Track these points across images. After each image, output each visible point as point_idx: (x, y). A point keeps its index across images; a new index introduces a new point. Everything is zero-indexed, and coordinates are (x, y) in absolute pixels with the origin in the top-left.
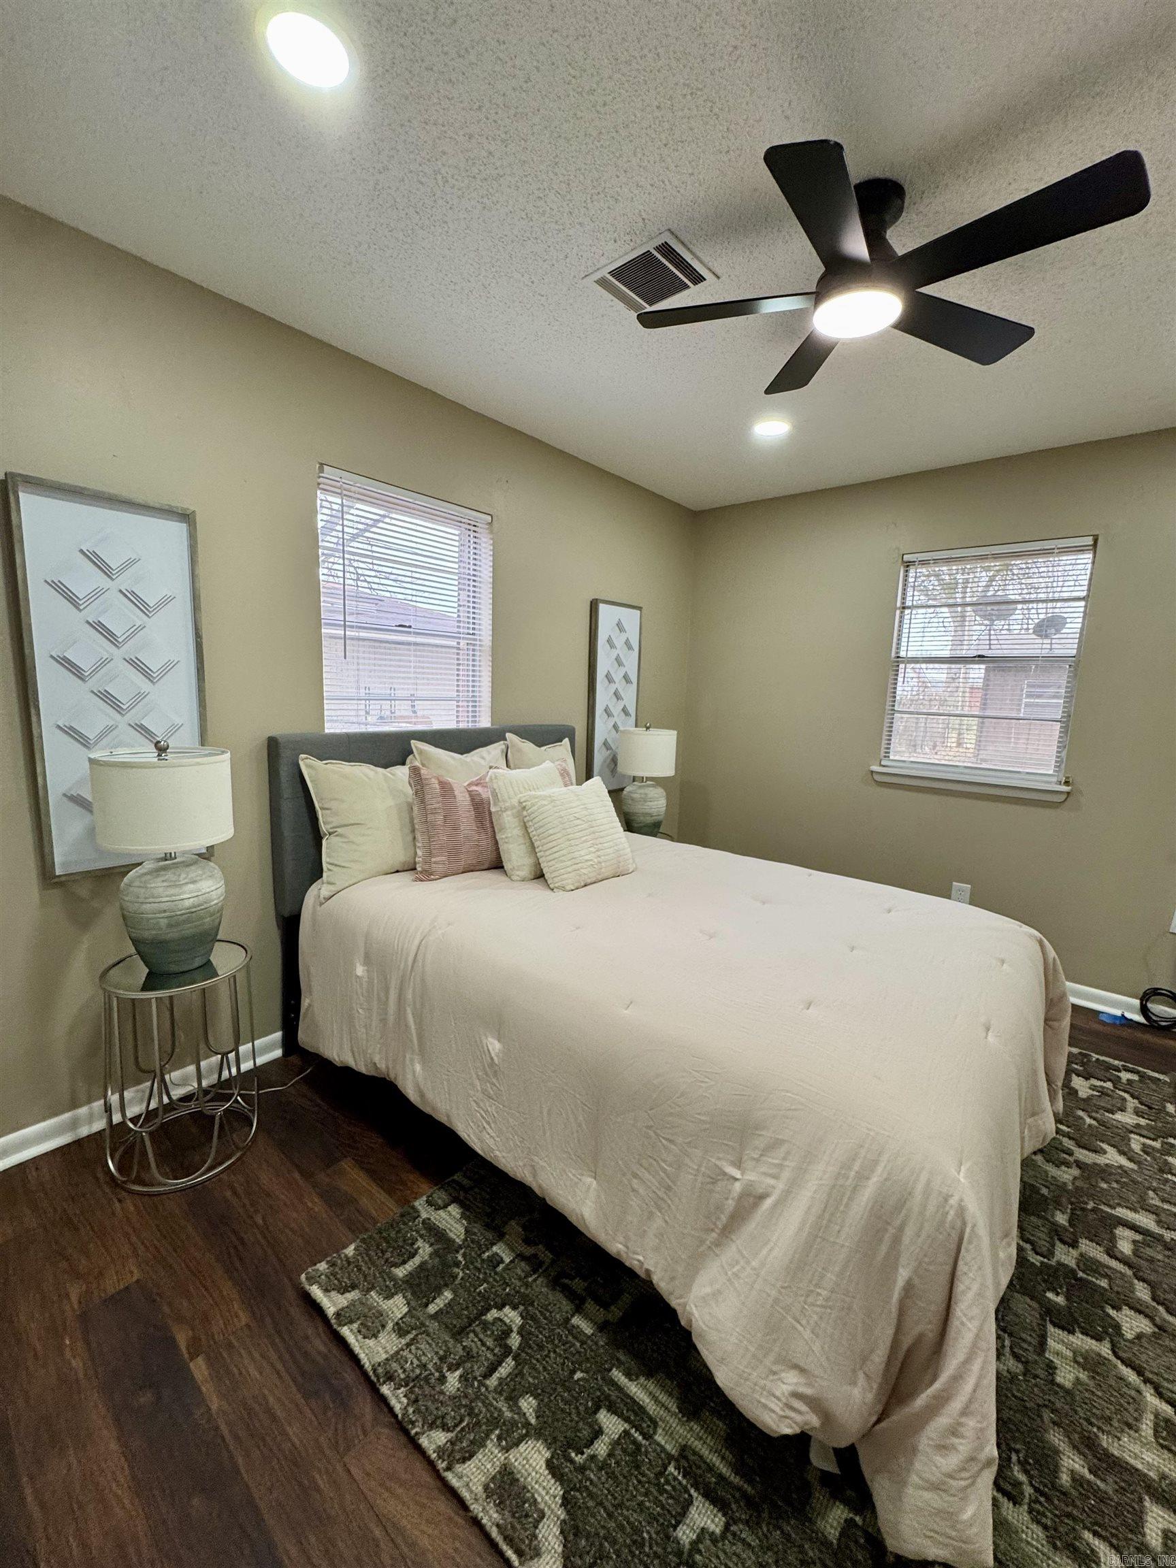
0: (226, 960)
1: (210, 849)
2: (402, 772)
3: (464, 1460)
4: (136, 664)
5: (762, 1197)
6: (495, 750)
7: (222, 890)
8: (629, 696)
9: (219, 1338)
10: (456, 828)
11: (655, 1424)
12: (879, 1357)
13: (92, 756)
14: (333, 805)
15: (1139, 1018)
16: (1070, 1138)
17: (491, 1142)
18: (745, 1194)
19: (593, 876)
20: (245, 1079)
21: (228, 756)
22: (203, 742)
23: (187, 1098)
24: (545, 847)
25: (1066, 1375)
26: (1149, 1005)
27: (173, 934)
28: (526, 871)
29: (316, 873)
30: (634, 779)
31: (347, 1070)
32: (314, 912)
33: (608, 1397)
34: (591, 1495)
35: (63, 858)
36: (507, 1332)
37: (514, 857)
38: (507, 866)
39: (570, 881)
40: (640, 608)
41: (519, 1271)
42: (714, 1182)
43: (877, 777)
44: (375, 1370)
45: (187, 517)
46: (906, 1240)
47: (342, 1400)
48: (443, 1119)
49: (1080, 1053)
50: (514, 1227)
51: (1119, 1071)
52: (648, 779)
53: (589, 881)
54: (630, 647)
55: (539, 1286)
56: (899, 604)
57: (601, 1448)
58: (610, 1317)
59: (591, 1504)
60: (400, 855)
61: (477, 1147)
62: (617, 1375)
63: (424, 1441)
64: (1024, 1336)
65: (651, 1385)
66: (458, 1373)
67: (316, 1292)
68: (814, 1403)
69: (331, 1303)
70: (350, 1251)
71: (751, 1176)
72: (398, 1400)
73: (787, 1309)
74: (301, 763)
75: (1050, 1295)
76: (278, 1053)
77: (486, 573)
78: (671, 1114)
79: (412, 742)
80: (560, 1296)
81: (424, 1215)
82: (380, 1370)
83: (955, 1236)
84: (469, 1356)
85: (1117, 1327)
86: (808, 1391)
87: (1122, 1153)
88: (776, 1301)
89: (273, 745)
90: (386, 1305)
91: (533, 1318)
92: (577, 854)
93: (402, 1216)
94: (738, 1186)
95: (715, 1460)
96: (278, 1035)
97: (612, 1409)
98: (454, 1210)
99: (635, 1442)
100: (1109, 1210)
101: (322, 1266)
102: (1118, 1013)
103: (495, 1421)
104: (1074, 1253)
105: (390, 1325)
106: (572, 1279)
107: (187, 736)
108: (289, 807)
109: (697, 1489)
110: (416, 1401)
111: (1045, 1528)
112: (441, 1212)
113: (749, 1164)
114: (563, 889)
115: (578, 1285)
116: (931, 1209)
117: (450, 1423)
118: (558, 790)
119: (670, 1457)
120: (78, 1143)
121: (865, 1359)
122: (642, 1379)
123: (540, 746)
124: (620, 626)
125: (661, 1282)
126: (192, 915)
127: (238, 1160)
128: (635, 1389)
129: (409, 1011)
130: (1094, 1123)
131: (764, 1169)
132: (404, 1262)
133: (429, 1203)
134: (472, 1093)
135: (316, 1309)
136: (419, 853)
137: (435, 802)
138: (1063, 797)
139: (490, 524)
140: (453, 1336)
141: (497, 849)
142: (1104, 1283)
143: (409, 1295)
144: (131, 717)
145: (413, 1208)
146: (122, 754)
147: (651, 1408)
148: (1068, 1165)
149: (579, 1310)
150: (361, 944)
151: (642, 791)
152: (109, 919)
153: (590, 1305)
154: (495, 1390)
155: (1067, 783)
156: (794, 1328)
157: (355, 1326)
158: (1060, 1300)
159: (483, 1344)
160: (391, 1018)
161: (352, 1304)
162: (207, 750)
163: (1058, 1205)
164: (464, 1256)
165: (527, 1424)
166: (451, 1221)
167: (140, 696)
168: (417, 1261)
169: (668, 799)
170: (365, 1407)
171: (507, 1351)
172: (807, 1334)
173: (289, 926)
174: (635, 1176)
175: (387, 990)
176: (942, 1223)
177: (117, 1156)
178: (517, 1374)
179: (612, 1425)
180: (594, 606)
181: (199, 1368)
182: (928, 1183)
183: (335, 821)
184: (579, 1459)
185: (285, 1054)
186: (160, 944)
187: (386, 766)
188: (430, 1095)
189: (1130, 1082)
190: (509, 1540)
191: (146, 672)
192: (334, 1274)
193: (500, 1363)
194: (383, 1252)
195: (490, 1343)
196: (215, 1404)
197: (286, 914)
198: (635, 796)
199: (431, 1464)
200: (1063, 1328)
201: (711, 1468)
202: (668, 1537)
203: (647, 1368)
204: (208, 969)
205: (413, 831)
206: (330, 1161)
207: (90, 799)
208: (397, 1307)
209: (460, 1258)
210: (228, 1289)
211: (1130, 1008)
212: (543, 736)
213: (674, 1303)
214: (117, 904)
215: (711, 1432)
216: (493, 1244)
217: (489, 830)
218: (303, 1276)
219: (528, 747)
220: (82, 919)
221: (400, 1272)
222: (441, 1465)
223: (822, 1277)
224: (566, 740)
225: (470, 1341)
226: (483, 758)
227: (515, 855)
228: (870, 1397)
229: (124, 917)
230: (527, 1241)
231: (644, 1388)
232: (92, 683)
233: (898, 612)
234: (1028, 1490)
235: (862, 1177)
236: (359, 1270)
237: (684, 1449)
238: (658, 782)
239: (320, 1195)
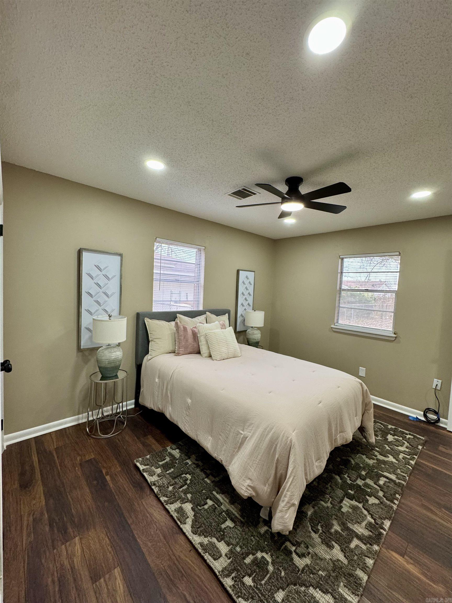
0: (121, 375)
1: (119, 343)
2: (173, 323)
3: (170, 504)
4: (105, 294)
5: (247, 438)
6: (202, 318)
7: (122, 355)
8: (250, 300)
9: (113, 472)
10: (187, 341)
11: (222, 504)
12: (271, 479)
13: (94, 318)
14: (153, 332)
15: (423, 419)
16: (378, 452)
17: (187, 428)
18: (243, 437)
19: (226, 357)
20: (124, 412)
21: (126, 318)
22: (120, 314)
23: (108, 416)
24: (212, 347)
25: (344, 510)
26: (428, 415)
27: (109, 366)
28: (207, 355)
29: (147, 352)
30: (252, 327)
31: (152, 410)
32: (146, 364)
33: (210, 497)
34: (201, 515)
35: (84, 344)
36: (187, 480)
37: (203, 350)
38: (202, 353)
39: (218, 359)
40: (254, 272)
41: (193, 467)
42: (238, 435)
43: (334, 330)
44: (151, 483)
45: (121, 255)
46: (278, 448)
47: (142, 489)
48: (175, 423)
49: (395, 428)
50: (194, 456)
51: (407, 435)
52: (255, 327)
53: (225, 358)
54: (251, 284)
55: (198, 470)
56: (339, 271)
57: (206, 507)
58: (215, 480)
59: (201, 517)
60: (171, 348)
61: (184, 430)
62: (214, 493)
63: (161, 499)
64: (336, 499)
65: (223, 496)
66: (172, 487)
67: (138, 464)
68: (253, 488)
69: (141, 467)
70: (148, 457)
71: (245, 433)
72: (156, 490)
73: (248, 464)
74: (145, 321)
75: (349, 491)
76: (133, 406)
77: (203, 263)
78: (229, 418)
79: (177, 314)
80: (203, 473)
81: (169, 451)
82: (152, 483)
83: (289, 447)
84: (176, 483)
85: (367, 501)
86: (252, 485)
87: (394, 458)
88: (246, 462)
89: (138, 314)
90: (155, 470)
91: (194, 477)
92: (221, 350)
93: (163, 450)
94: (242, 435)
95: (236, 513)
96: (133, 401)
97: (211, 499)
98: (178, 451)
99: (215, 506)
100: (381, 472)
101: (140, 459)
102: (415, 416)
103: (180, 498)
104: (363, 482)
105: (156, 474)
106: (207, 470)
107: (115, 313)
108: (141, 332)
109: (229, 518)
110: (160, 490)
111: (322, 539)
112: (174, 451)
113: (245, 430)
114: (216, 360)
115: (208, 472)
116: (284, 440)
117: (168, 496)
118: (219, 331)
119: (224, 511)
120: (79, 425)
121: (268, 480)
122: (221, 494)
123: (217, 316)
124: (247, 277)
125: (224, 463)
126: (114, 361)
127: (119, 433)
128: (218, 496)
129: (169, 392)
130: (389, 449)
131: (248, 431)
132: (162, 461)
133: (171, 448)
134: (183, 414)
135: (138, 468)
136: (176, 347)
137: (181, 333)
138: (394, 339)
139: (204, 249)
140: (172, 479)
141: (199, 348)
142: (369, 490)
143: (162, 468)
144: (102, 307)
145: (166, 449)
146: (100, 318)
147: (222, 501)
148: (373, 459)
149: (207, 477)
150: (158, 373)
151: (252, 331)
152: (93, 361)
153: (210, 477)
154: (181, 491)
155: (395, 334)
156: (250, 469)
157: (147, 473)
158: (352, 492)
159: (180, 481)
160: (164, 394)
161: (147, 468)
162: (121, 316)
163: (364, 469)
164: (178, 461)
165: (188, 499)
166: (176, 453)
167: (105, 302)
168: (165, 461)
169: (261, 334)
170: (148, 492)
171: (186, 484)
172: (253, 470)
173: (139, 367)
174: (220, 435)
175: (164, 385)
176: (286, 444)
177: (89, 428)
178: (188, 488)
179: (210, 502)
180: (238, 271)
181: (108, 478)
182: (284, 434)
183: (153, 337)
184: (200, 508)
185: (135, 407)
186: (106, 368)
187: (169, 322)
188: (172, 416)
189: (409, 438)
190: (179, 519)
191: (107, 296)
192: (143, 461)
193: (184, 486)
194: (157, 458)
195: (181, 481)
196: (111, 485)
197: (138, 364)
198: (250, 333)
199: (162, 504)
200: (349, 499)
201: (234, 515)
202: (219, 526)
203: (222, 492)
204: (116, 377)
205: (175, 341)
206: (145, 435)
207: (92, 329)
208: (159, 471)
209: (177, 461)
210: (116, 462)
211: (420, 415)
212: (218, 313)
213: (226, 468)
214: (95, 358)
215: (236, 507)
216: (187, 460)
217: (197, 342)
218: (135, 461)
219: (213, 316)
220: (86, 361)
221: (161, 463)
222: (165, 504)
223: (257, 456)
224: (227, 314)
225: (176, 480)
226: (198, 320)
227: (204, 349)
228: (269, 490)
229: (97, 361)
230: (196, 460)
231: (221, 496)
232: (94, 298)
233: (339, 275)
234: (321, 531)
235: (269, 432)
236: (150, 461)
237: (227, 510)
238: (259, 328)
239: (141, 443)
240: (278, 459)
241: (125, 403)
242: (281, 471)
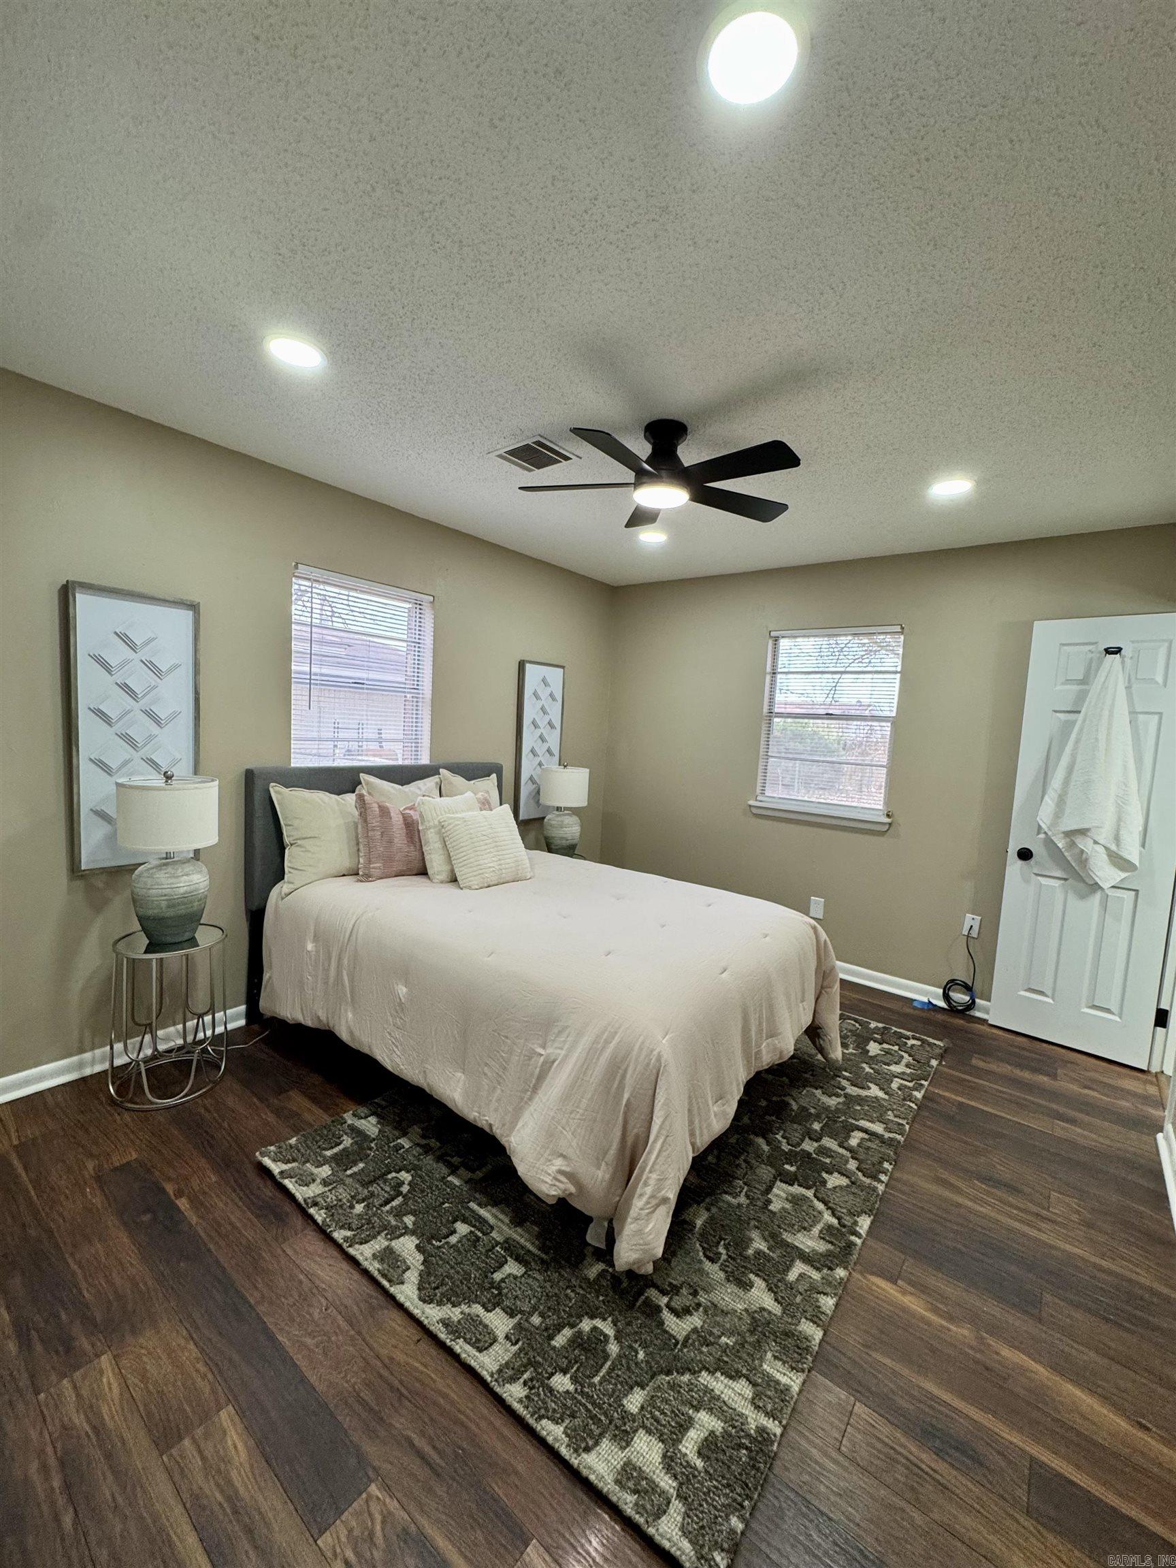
0: (206, 937)
1: (197, 852)
2: (350, 798)
3: (361, 1243)
4: (150, 714)
5: (554, 1062)
6: (430, 783)
7: (207, 882)
8: (554, 740)
9: (197, 1188)
10: (390, 842)
11: (492, 1228)
12: (613, 1151)
13: (120, 781)
14: (296, 823)
15: (942, 1004)
16: (848, 1080)
17: (398, 1060)
18: (544, 1063)
19: (494, 880)
20: (216, 1039)
21: (217, 783)
22: (196, 772)
23: (170, 1051)
24: (458, 856)
25: (775, 1206)
26: (951, 994)
27: (171, 913)
28: (444, 876)
29: (280, 875)
30: (558, 809)
31: (299, 1027)
32: (277, 905)
33: (463, 1215)
34: (441, 1258)
35: (91, 853)
36: (402, 1183)
37: (435, 864)
38: (430, 872)
39: (475, 885)
40: (563, 667)
41: (414, 1152)
42: (530, 1058)
43: (755, 811)
44: (305, 1200)
45: (194, 607)
46: (628, 1076)
47: (281, 1219)
48: (366, 1050)
49: (884, 1028)
50: (416, 1129)
51: (908, 1038)
52: (566, 809)
53: (491, 883)
54: (554, 699)
55: (429, 1161)
56: (769, 669)
57: (453, 1239)
58: (474, 1176)
59: (441, 1262)
60: (346, 863)
61: (388, 1065)
62: (473, 1205)
63: (336, 1235)
64: (757, 1186)
65: (494, 1210)
66: (363, 1205)
67: (267, 1161)
68: (571, 1177)
69: (276, 1168)
70: (293, 1141)
71: (550, 1050)
72: (319, 1216)
73: (558, 1122)
74: (271, 789)
75: (787, 1167)
76: (242, 1022)
77: (428, 640)
78: (507, 1020)
79: (361, 775)
80: (441, 1165)
81: (350, 1122)
82: (309, 1201)
83: (654, 1071)
84: (372, 1195)
85: (824, 1182)
86: (568, 1169)
87: (881, 1089)
88: (553, 1118)
89: (250, 776)
90: (315, 1171)
91: (420, 1177)
92: (481, 862)
93: (333, 1122)
94: (542, 1059)
95: (529, 1246)
96: (243, 1008)
97: (465, 1221)
98: (373, 1120)
99: (476, 1236)
100: (854, 1122)
101: (272, 1148)
102: (926, 1000)
103: (385, 1227)
104: (816, 1145)
105: (318, 1181)
106: (453, 1157)
107: (183, 768)
108: (260, 823)
109: (511, 1257)
110: (333, 1215)
111: (726, 1272)
112: (363, 1121)
113: (549, 1044)
114: (470, 888)
115: (456, 1160)
116: (642, 1057)
117: (354, 1227)
118: (477, 814)
119: (498, 1243)
120: (84, 1080)
121: (606, 1153)
122: (489, 1207)
123: (469, 780)
124: (545, 682)
125: (498, 1131)
126: (186, 899)
127: (208, 1090)
128: (482, 1212)
129: (345, 973)
130: (872, 1071)
131: (556, 1045)
132: (332, 1148)
133: (354, 1115)
134: (385, 1026)
135: (266, 1172)
136: (362, 860)
137: (374, 822)
138: (887, 827)
139: (432, 603)
140: (363, 1186)
141: (424, 859)
142: (828, 1161)
143: (333, 1165)
144: (142, 753)
145: (342, 1117)
146: (137, 780)
147: (492, 1221)
148: (838, 1096)
149: (454, 1171)
150: (312, 928)
151: (559, 819)
152: (119, 903)
153: (462, 1171)
154: (387, 1212)
155: (888, 816)
156: (561, 1132)
157: (293, 1180)
158: (793, 1169)
159: (382, 1189)
160: (331, 980)
161: (293, 1168)
162: (197, 778)
163: (818, 1117)
164: (376, 1144)
165: (406, 1227)
166: (370, 1126)
167: (151, 738)
168: (341, 1147)
169: (582, 826)
170: (298, 1221)
171: (399, 1194)
172: (569, 1136)
173: (256, 918)
174: (486, 1064)
175: (330, 959)
176: (648, 1064)
177: (116, 1085)
178: (405, 1203)
179: (462, 1229)
180: (521, 666)
181: (183, 1203)
182: (643, 1043)
183: (296, 834)
184: (438, 1244)
185: (248, 1024)
186: (160, 920)
187: (339, 794)
188: (357, 1033)
189: (913, 1045)
190: (384, 1276)
191: (157, 721)
192: (281, 1153)
193: (393, 1200)
194: (317, 1142)
195: (388, 1189)
196: (194, 1220)
197: (254, 908)
198: (553, 822)
199: (339, 1247)
200: (786, 1182)
201: (523, 1247)
202: (486, 1277)
203: (493, 1201)
204: (193, 942)
205: (358, 844)
206: (280, 1091)
207: (114, 816)
208: (325, 1171)
209: (373, 1145)
210: (203, 1162)
211: (936, 997)
212: (472, 772)
213: (503, 1141)
214: (127, 893)
215: (528, 1231)
216: (398, 1138)
217: (418, 844)
218: (257, 1154)
219: (459, 780)
220: (97, 904)
221: (328, 1153)
222: (345, 1245)
223: (580, 1101)
224: (494, 776)
225: (374, 1188)
226: (419, 788)
227: (436, 863)
228: (607, 1176)
229: (134, 901)
230: (424, 1137)
231: (488, 1211)
232: (118, 728)
233: (768, 678)
234: (724, 1257)
235: (607, 1042)
236: (299, 1151)
237: (506, 1241)
238: (575, 811)
239: (272, 1112)
240: (628, 1100)
241: (220, 1015)
242: (635, 1129)
